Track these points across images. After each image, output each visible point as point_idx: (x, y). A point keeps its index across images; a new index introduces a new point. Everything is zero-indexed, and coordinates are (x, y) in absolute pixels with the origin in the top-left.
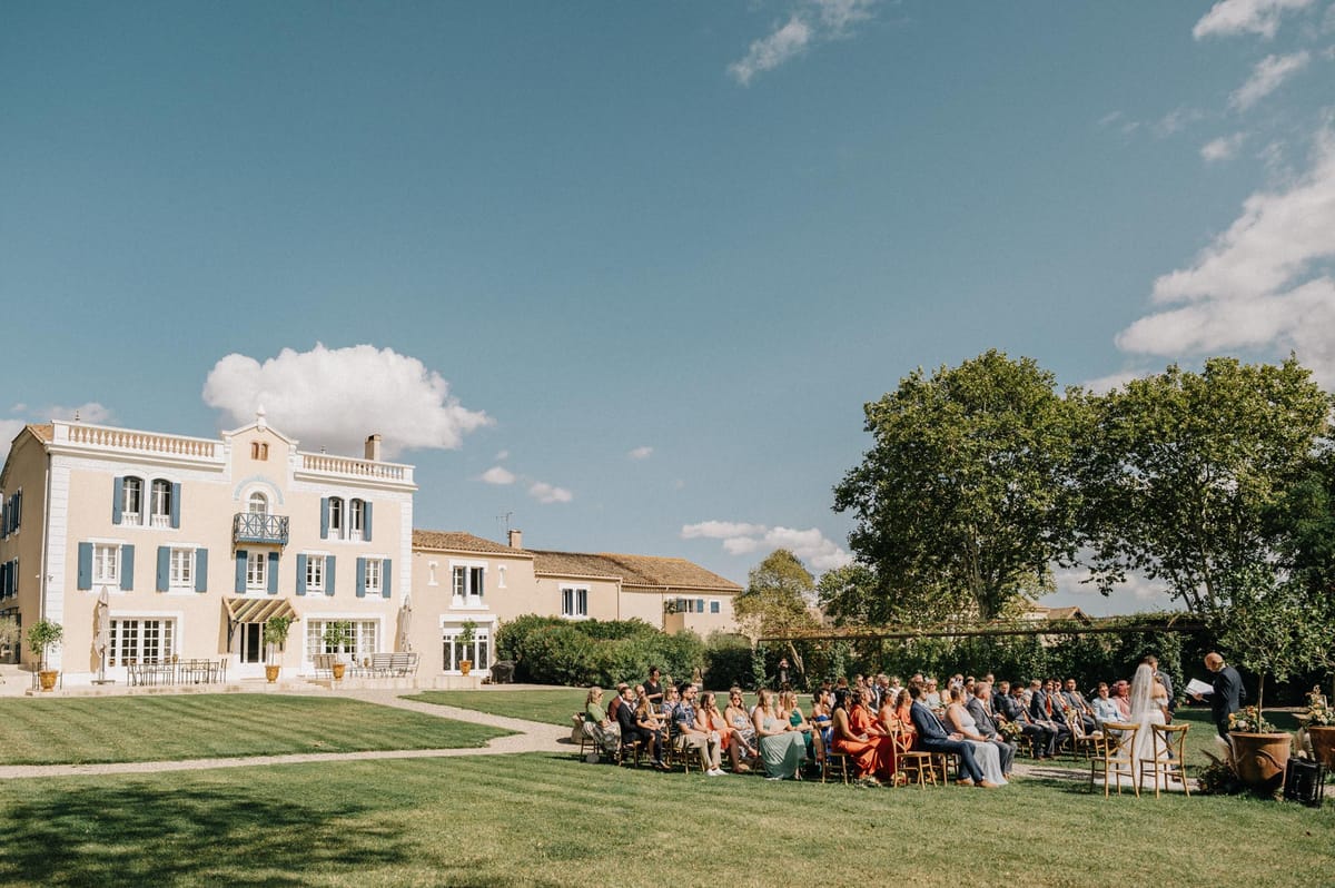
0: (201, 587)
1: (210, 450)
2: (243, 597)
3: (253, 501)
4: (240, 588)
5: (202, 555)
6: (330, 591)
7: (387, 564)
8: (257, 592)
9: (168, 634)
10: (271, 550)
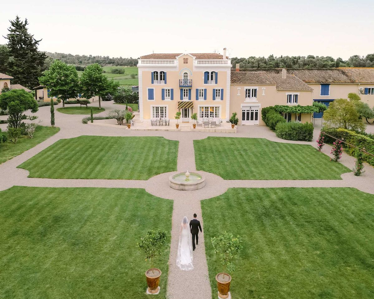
0: (172, 99)
1: (173, 62)
2: (182, 101)
3: (185, 75)
4: (181, 98)
5: (172, 90)
6: (205, 99)
7: (222, 90)
8: (186, 99)
9: (165, 110)
10: (189, 88)
